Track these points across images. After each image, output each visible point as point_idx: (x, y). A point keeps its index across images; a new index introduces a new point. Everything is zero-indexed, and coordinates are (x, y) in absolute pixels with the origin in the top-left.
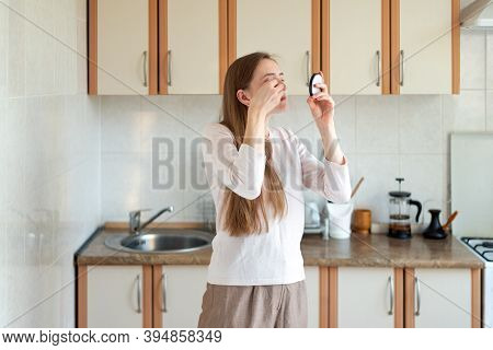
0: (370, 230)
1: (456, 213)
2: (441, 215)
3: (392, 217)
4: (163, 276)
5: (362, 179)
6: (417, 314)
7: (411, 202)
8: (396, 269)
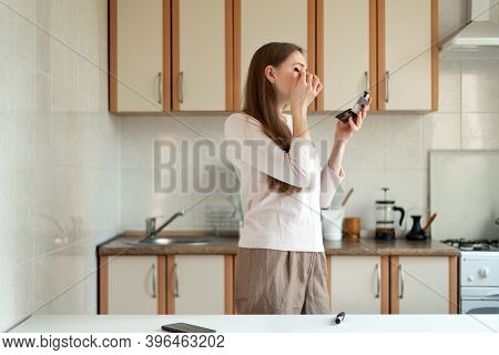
0: (358, 235)
1: (435, 216)
2: (421, 220)
3: (379, 222)
4: (175, 265)
5: (352, 191)
6: (401, 297)
7: (395, 209)
8: (382, 257)
